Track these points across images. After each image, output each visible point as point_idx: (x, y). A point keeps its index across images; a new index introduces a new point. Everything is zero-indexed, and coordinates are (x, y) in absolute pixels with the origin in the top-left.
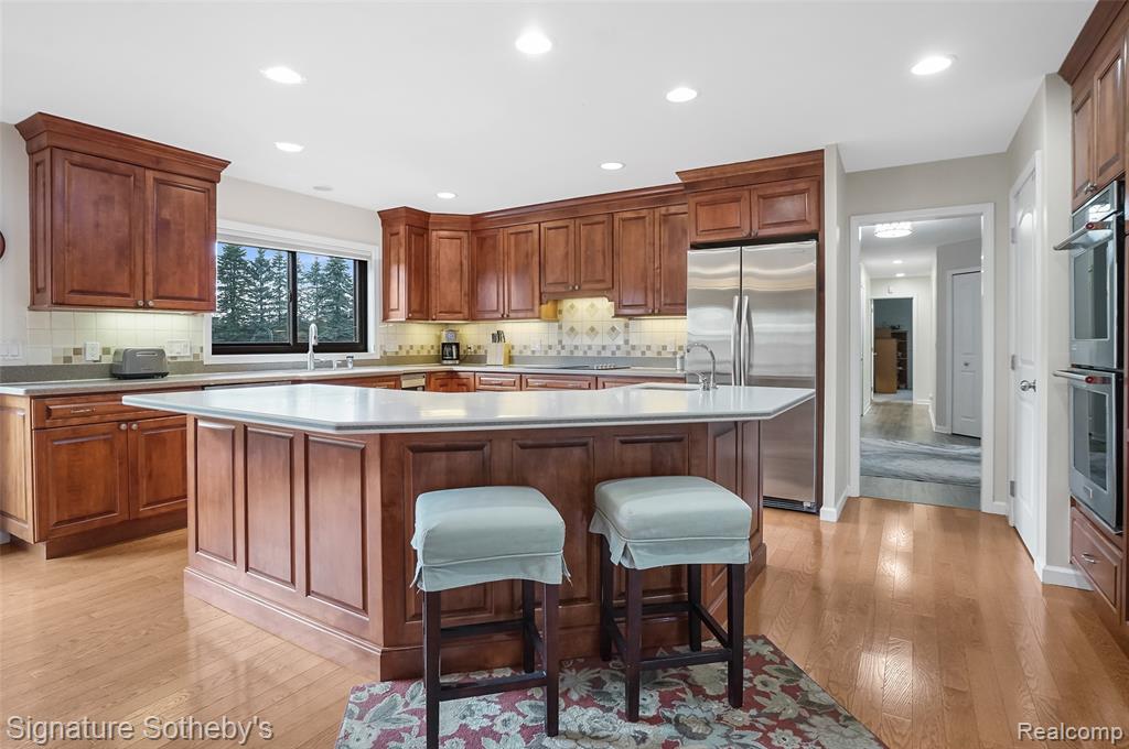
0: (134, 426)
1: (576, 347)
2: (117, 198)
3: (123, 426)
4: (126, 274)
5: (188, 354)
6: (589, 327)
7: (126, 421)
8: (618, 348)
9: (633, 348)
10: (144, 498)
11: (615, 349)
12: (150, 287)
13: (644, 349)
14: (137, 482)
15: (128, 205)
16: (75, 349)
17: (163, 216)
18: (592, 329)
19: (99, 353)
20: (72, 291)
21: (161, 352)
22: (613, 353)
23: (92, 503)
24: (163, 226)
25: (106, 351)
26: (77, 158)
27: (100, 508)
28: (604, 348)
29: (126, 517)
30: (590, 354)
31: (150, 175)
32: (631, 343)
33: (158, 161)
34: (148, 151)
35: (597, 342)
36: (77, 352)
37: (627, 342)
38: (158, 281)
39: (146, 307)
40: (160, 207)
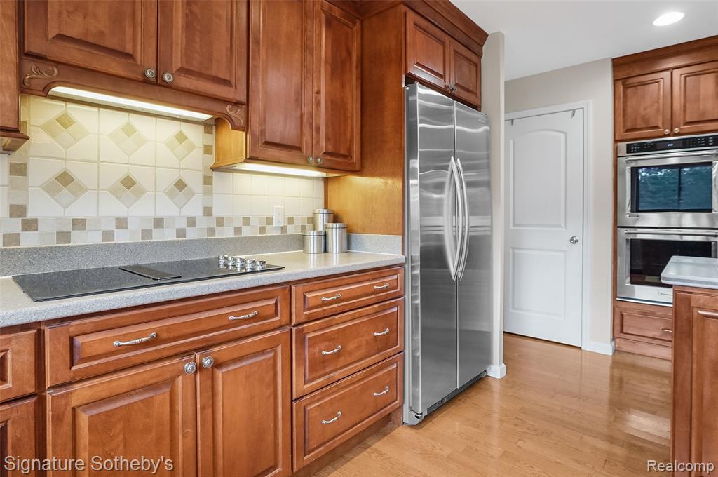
1: (79, 224)
6: (122, 176)
8: (192, 222)
9: (220, 221)
11: (183, 225)
13: (239, 224)
18: (128, 183)
22: (181, 233)
28: (159, 223)
30: (121, 237)
32: (216, 213)
35: (140, 211)
37: (208, 211)
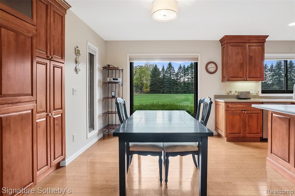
0: (246, 112)
2: (240, 52)
3: (243, 112)
4: (242, 72)
5: (255, 93)
7: (244, 111)
10: (247, 132)
12: (247, 75)
14: (246, 127)
15: (242, 54)
16: (230, 91)
17: (251, 55)
19: (235, 92)
20: (231, 77)
21: (249, 92)
23: (236, 130)
24: (251, 57)
25: (236, 92)
26: (232, 44)
27: (238, 132)
29: (243, 136)
31: (247, 44)
33: (249, 40)
34: (247, 38)
36: (230, 92)
38: (250, 73)
39: (247, 80)
40: (250, 53)
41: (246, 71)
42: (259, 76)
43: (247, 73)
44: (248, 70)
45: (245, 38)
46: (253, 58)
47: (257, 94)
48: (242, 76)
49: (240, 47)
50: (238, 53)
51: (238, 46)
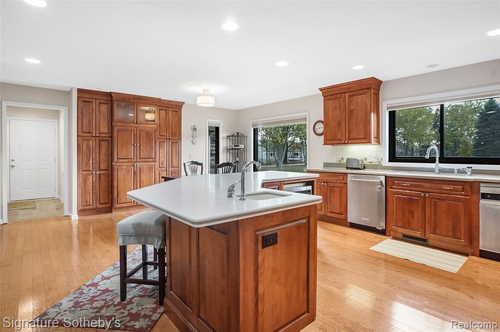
0: (325, 184)
2: (338, 107)
4: (340, 132)
10: (329, 210)
14: (327, 203)
15: (340, 109)
17: (351, 109)
24: (351, 112)
26: (328, 98)
31: (347, 95)
33: (349, 88)
34: (346, 87)
36: (342, 159)
39: (345, 143)
40: (350, 106)
41: (346, 131)
42: (362, 137)
43: (347, 132)
44: (347, 129)
45: (343, 87)
46: (354, 111)
47: (379, 162)
48: (340, 138)
49: (337, 100)
50: (335, 108)
51: (336, 99)
